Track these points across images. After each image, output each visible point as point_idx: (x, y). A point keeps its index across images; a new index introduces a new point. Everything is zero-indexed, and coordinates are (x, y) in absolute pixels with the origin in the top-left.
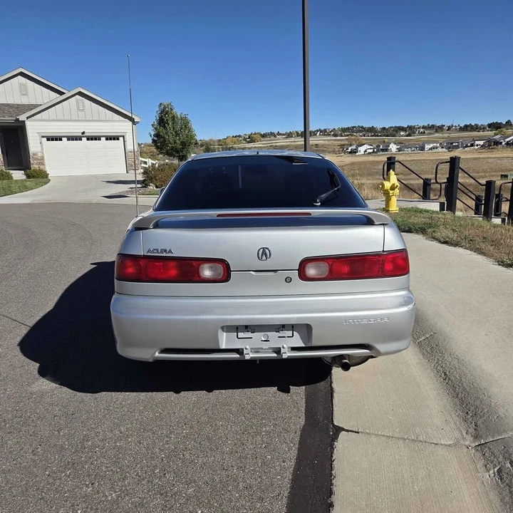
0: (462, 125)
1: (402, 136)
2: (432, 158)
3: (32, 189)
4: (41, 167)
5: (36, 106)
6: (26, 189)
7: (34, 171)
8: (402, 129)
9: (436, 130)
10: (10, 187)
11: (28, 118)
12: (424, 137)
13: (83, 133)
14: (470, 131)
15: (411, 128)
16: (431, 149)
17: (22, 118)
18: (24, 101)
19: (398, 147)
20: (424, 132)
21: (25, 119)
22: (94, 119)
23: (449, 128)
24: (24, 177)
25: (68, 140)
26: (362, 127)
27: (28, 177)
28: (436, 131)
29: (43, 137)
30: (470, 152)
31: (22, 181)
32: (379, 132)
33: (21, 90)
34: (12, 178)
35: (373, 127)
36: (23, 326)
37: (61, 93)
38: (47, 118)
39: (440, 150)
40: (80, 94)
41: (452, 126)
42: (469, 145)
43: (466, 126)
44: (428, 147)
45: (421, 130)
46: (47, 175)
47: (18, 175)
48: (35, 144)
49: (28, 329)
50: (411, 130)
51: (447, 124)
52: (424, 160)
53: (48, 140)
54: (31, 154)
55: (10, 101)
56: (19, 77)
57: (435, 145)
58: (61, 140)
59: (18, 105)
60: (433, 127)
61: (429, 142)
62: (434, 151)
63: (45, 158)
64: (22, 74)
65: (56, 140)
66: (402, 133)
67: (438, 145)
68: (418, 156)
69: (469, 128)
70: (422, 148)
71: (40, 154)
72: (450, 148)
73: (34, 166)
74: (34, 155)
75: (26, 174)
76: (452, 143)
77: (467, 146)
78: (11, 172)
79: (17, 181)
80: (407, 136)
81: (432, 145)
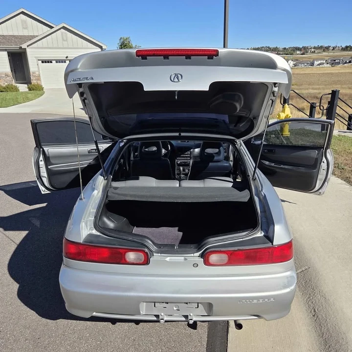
0: (344, 46)
1: (298, 54)
2: (319, 72)
3: (32, 100)
4: (39, 82)
5: (34, 37)
6: (29, 100)
7: (34, 85)
8: (298, 49)
9: (324, 49)
10: (17, 98)
11: (28, 46)
12: (314, 56)
13: (67, 57)
14: (350, 51)
15: (304, 48)
16: (319, 65)
17: (24, 46)
18: (26, 33)
19: (295, 63)
20: (315, 52)
21: (26, 47)
22: (74, 47)
23: (334, 49)
24: (27, 90)
25: (57, 62)
26: (269, 47)
27: (30, 89)
28: (324, 51)
29: (39, 60)
30: (348, 67)
31: (26, 93)
32: (281, 51)
33: (23, 25)
34: (19, 91)
35: (277, 47)
36: (13, 243)
37: (51, 27)
38: (41, 46)
39: (325, 65)
40: (64, 28)
41: (336, 47)
42: (348, 61)
43: (347, 47)
44: (316, 63)
45: (313, 50)
46: (42, 89)
47: (23, 88)
48: (34, 66)
49: (16, 246)
50: (305, 50)
51: (333, 45)
52: (313, 74)
53: (43, 62)
54: (31, 73)
55: (16, 34)
56: (21, 15)
57: (322, 61)
58: (51, 62)
59: (21, 36)
60: (321, 47)
61: (318, 59)
62: (321, 66)
63: (41, 75)
64: (23, 13)
65: (48, 62)
66: (298, 52)
67: (324, 62)
68: (309, 70)
69: (349, 49)
70: (312, 64)
71: (37, 73)
72: (333, 64)
73: (34, 82)
74: (33, 73)
75: (28, 88)
76: (335, 61)
77: (346, 63)
78: (18, 85)
79: (22, 93)
80: (302, 54)
81: (319, 62)
